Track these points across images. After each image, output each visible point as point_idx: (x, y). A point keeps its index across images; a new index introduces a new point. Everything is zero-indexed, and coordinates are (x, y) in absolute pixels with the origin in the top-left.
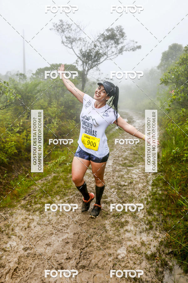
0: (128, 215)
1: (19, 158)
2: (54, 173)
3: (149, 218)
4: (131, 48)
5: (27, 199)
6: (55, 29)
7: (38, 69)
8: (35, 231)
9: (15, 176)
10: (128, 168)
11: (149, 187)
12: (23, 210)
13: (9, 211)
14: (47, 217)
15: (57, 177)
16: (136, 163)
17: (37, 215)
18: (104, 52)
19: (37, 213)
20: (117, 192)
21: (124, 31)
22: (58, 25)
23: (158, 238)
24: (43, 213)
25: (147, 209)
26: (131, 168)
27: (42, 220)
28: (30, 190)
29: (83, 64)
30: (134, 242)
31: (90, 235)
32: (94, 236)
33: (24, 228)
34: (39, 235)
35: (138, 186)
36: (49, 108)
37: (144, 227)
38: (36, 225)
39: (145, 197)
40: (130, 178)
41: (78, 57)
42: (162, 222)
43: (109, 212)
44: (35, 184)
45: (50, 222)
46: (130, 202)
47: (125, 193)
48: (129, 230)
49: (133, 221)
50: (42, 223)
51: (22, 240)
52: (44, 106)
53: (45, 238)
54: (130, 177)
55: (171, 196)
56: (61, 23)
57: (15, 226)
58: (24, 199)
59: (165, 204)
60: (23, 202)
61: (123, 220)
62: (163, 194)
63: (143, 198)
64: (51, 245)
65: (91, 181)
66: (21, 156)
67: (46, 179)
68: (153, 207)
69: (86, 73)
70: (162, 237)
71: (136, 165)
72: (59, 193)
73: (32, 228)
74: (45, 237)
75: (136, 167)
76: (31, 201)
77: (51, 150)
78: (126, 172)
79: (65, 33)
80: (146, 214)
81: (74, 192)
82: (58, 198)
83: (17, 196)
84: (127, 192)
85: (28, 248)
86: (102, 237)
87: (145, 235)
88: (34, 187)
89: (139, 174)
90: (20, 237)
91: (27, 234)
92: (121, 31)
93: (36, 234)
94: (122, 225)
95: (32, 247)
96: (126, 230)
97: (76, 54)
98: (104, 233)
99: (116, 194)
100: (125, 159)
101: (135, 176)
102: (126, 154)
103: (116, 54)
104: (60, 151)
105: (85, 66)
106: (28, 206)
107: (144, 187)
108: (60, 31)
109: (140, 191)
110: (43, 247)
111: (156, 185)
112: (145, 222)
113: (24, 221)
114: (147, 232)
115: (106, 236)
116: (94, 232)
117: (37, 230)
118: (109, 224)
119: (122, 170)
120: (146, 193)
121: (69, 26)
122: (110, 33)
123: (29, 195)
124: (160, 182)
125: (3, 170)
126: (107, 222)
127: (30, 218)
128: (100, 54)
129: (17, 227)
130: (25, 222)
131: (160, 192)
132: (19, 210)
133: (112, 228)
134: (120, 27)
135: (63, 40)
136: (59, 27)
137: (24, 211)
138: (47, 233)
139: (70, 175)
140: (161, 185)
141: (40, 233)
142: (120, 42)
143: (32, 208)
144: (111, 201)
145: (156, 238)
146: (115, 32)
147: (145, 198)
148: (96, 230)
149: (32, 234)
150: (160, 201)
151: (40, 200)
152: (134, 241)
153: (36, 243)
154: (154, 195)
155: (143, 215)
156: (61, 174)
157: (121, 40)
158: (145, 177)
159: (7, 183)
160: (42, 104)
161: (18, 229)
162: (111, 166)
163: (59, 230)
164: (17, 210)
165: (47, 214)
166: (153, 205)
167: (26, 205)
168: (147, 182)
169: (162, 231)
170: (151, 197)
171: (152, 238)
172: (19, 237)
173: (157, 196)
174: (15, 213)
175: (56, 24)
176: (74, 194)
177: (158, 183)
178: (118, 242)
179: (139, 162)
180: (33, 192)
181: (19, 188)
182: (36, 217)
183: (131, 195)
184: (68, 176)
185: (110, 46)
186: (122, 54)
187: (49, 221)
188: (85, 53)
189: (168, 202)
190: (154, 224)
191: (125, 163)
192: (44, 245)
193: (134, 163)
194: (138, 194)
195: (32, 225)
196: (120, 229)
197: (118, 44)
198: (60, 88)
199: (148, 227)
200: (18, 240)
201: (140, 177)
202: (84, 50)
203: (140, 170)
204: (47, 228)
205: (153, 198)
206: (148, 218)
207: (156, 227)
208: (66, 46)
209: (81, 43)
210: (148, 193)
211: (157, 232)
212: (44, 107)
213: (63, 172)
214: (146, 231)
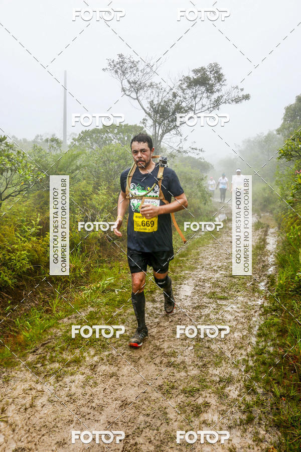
0: (210, 390)
1: (35, 278)
2: (92, 306)
3: (248, 398)
4: (233, 99)
5: (39, 351)
6: (111, 69)
7: (82, 132)
8: (42, 415)
9: (25, 309)
10: (218, 301)
11: (252, 338)
12: (27, 373)
13: (3, 373)
14: (68, 389)
15: (96, 313)
16: (233, 293)
17: (50, 383)
18: (190, 105)
19: (52, 379)
20: (194, 346)
21: (221, 72)
22: (115, 63)
23: (261, 441)
24: (61, 380)
25: (245, 381)
26: (224, 302)
27: (58, 393)
28: (46, 336)
29: (155, 124)
30: (217, 448)
31: (138, 428)
32: (144, 430)
33: (24, 407)
34: (47, 423)
35: (233, 336)
36: (95, 195)
37: (238, 416)
38: (45, 402)
39: (243, 357)
40: (219, 320)
41: (146, 113)
42: (272, 409)
43: (176, 384)
44: (56, 325)
45: (71, 398)
46: (217, 365)
47: (208, 348)
48: (210, 421)
49: (218, 404)
50: (56, 399)
51: (16, 432)
52: (87, 191)
53: (57, 430)
54: (221, 318)
55: (290, 358)
56: (120, 59)
57: (9, 403)
58: (34, 352)
59: (279, 373)
60: (31, 358)
61: (200, 401)
62: (276, 354)
63: (240, 358)
64: (66, 446)
65: (152, 324)
66: (40, 274)
67: (76, 317)
68: (257, 377)
69: (159, 139)
70: (270, 440)
71: (232, 296)
72: (95, 343)
73: (36, 409)
74: (57, 427)
75: (232, 300)
76: (44, 357)
77: (92, 265)
78: (214, 309)
79: (127, 76)
80: (244, 390)
81: (120, 342)
82: (92, 352)
83: (22, 347)
84: (213, 347)
85: (24, 449)
86: (158, 434)
87: (239, 434)
88: (55, 330)
89: (237, 314)
90: (13, 426)
91: (26, 421)
92: (217, 72)
93: (42, 420)
94: (198, 410)
95: (30, 447)
96: (204, 422)
97: (144, 109)
98: (164, 425)
99: (193, 350)
100: (215, 285)
101: (229, 317)
102: (218, 275)
103: (208, 109)
104: (106, 267)
105: (157, 128)
106: (39, 365)
107: (243, 338)
108: (120, 72)
109: (236, 347)
110: (50, 448)
111: (265, 335)
112: (240, 407)
113: (27, 393)
114: (242, 427)
115: (166, 431)
116: (146, 423)
117: (45, 412)
118: (174, 408)
119: (208, 305)
120: (246, 349)
121: (134, 65)
122: (199, 75)
123: (43, 345)
124: (271, 329)
125: (6, 299)
126: (171, 404)
127: (38, 389)
128: (182, 108)
129: (12, 405)
130: (27, 395)
131: (271, 349)
132: (22, 373)
133: (179, 416)
134: (216, 65)
135: (124, 86)
136: (118, 66)
137: (29, 375)
138: (62, 420)
139: (118, 311)
140: (274, 335)
141: (50, 420)
142: (215, 89)
143: (45, 369)
144: (183, 362)
145: (258, 440)
146: (208, 73)
147: (244, 360)
148: (148, 419)
149: (35, 420)
150: (270, 366)
151: (60, 355)
152: (217, 446)
153: (40, 438)
154: (261, 354)
155: (237, 393)
156: (103, 309)
157: (217, 86)
158: (246, 320)
159: (9, 322)
160: (84, 188)
161: (13, 409)
162: (190, 297)
163: (85, 414)
164: (19, 372)
165: (67, 383)
166: (256, 374)
167: (35, 363)
168: (250, 328)
169: (271, 426)
170: (255, 358)
171: (250, 442)
172: (11, 425)
173: (266, 356)
174: (13, 377)
175: (113, 62)
176: (119, 346)
177: (269, 331)
178: (187, 445)
179: (239, 291)
180: (51, 339)
181: (28, 331)
182: (48, 388)
183: (218, 353)
184: (114, 312)
185: (199, 96)
186: (218, 109)
187: (69, 395)
188: (158, 108)
189: (284, 369)
190: (257, 411)
191: (213, 293)
192: (53, 444)
193: (230, 292)
194: (232, 351)
195: (38, 403)
196: (193, 419)
197: (212, 92)
198: (113, 163)
199: (244, 417)
200: (8, 431)
201: (238, 318)
202: (155, 102)
203: (238, 305)
204: (64, 410)
205: (259, 360)
206: (246, 399)
207: (260, 419)
208: (128, 96)
209: (154, 90)
210: (249, 350)
211: (260, 429)
212: (87, 193)
213: (107, 304)
214: (240, 425)
